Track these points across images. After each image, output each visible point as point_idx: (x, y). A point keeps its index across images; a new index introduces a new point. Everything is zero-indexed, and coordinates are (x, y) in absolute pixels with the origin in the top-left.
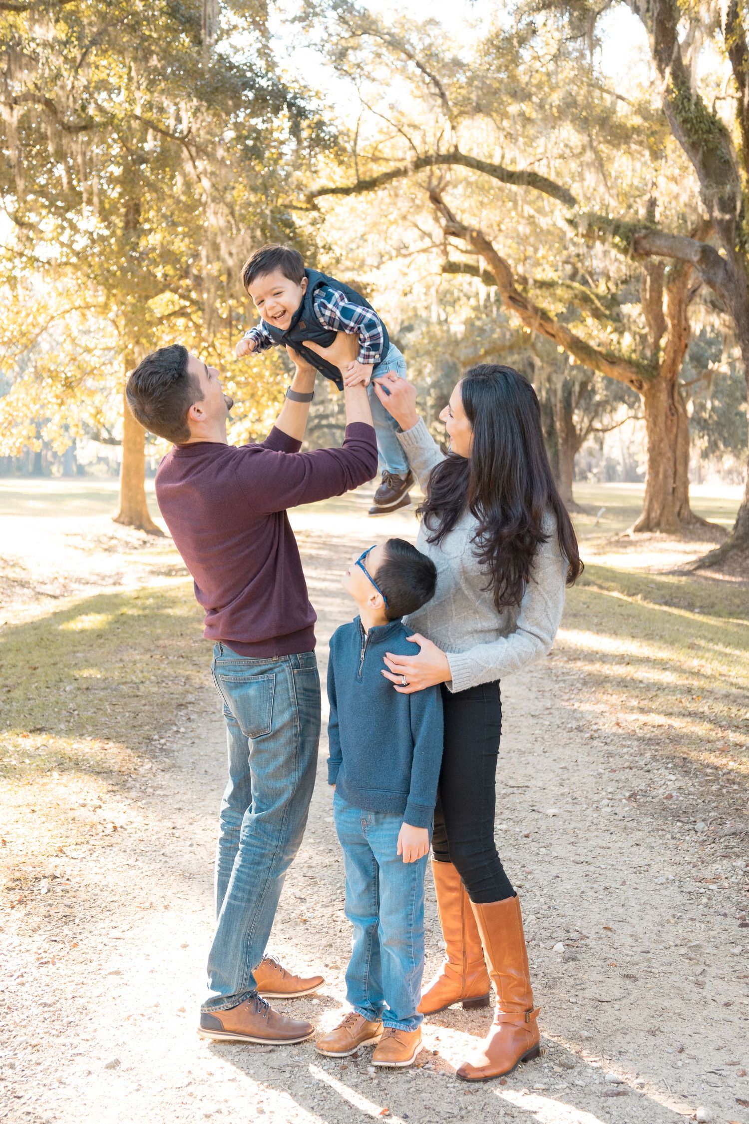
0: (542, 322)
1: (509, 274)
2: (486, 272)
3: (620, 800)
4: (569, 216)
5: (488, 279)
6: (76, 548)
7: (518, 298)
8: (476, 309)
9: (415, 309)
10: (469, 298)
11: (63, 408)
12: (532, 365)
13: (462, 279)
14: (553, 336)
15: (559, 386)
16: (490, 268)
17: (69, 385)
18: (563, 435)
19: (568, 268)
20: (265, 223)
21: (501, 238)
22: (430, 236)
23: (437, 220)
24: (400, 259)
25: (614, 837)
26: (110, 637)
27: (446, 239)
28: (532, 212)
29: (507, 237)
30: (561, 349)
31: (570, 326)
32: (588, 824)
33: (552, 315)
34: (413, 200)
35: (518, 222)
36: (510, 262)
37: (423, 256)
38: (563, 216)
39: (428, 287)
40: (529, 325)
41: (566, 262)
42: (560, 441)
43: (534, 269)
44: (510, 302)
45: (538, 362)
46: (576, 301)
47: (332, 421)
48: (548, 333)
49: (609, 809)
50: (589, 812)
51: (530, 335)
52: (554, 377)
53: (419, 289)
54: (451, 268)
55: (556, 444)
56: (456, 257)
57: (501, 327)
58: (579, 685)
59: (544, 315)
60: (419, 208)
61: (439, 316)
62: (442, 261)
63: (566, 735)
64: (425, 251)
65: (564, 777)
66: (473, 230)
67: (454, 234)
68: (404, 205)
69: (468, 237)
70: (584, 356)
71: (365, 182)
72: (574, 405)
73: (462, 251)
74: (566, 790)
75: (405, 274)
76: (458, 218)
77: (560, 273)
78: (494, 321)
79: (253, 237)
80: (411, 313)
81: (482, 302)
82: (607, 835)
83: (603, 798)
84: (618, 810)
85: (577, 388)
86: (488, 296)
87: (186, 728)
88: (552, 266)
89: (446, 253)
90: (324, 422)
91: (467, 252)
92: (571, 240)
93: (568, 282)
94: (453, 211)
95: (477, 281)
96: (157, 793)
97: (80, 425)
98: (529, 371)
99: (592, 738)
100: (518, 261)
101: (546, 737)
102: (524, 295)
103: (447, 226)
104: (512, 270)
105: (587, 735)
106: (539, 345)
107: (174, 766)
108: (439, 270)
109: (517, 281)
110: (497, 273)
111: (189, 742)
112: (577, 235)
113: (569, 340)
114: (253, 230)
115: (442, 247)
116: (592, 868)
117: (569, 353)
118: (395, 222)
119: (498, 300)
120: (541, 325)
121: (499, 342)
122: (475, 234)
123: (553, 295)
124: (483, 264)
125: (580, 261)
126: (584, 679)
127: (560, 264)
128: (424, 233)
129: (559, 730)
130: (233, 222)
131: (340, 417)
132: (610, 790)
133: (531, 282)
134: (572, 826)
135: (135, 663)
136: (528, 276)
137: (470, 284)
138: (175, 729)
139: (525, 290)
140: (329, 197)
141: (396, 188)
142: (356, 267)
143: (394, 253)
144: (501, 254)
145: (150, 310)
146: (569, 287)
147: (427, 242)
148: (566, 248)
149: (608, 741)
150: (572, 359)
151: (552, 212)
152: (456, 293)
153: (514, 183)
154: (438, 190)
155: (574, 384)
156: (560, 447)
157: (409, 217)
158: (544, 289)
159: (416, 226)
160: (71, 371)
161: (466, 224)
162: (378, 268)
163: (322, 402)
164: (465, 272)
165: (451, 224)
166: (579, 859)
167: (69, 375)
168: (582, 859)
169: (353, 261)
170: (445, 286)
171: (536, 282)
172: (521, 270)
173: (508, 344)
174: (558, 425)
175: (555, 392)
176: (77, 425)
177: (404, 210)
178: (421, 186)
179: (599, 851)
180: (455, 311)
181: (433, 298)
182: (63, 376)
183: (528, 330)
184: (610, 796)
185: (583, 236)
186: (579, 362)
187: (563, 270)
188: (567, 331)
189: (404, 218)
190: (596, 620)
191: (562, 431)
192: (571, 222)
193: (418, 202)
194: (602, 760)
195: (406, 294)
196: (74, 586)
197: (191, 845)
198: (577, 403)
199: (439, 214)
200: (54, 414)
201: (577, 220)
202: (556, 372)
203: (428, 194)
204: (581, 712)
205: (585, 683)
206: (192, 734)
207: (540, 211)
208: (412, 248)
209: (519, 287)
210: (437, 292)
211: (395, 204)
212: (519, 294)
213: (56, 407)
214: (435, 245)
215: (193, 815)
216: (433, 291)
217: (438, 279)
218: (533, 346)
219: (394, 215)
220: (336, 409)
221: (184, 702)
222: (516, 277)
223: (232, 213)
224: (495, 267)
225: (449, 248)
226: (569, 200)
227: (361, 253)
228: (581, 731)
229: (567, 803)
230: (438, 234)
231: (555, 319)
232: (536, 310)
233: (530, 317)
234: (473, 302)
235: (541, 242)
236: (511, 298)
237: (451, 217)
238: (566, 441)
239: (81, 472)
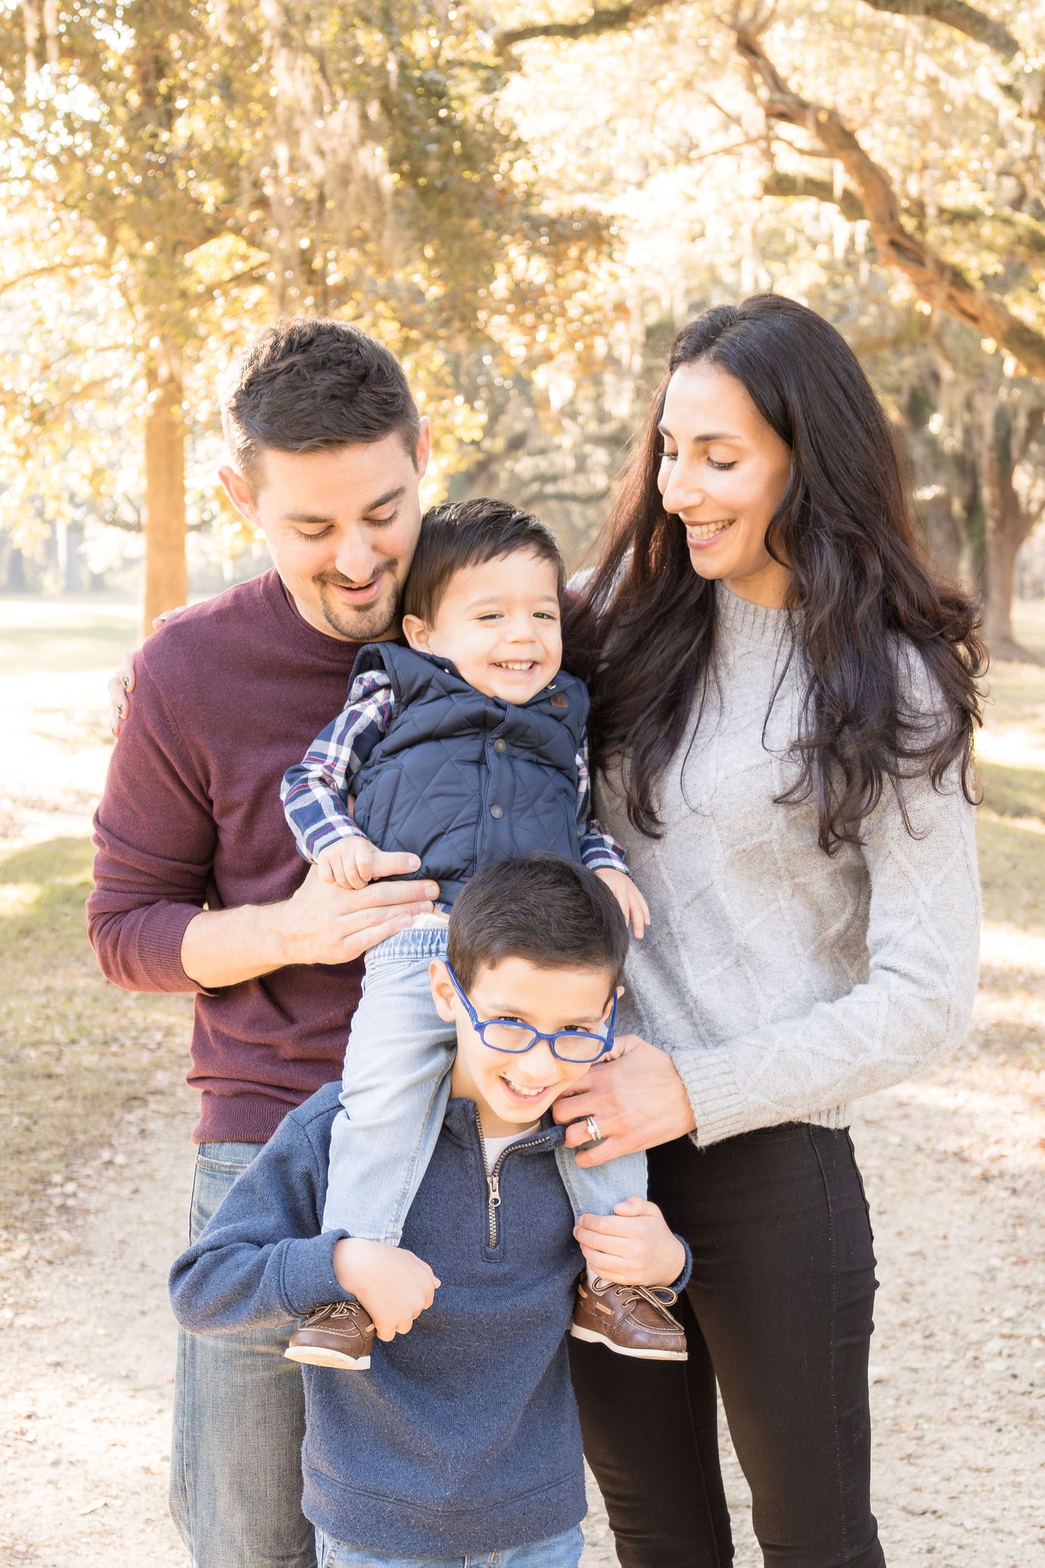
0: (954, 292)
1: (890, 198)
2: (847, 194)
3: (1028, 1340)
4: (1006, 78)
5: (851, 207)
6: (48, 736)
7: (907, 243)
8: (829, 267)
9: (712, 269)
10: (814, 245)
11: (29, 463)
12: (936, 377)
13: (804, 207)
14: (974, 318)
15: (987, 418)
16: (853, 186)
17: (39, 418)
18: (997, 513)
19: (1009, 184)
20: (386, 88)
21: (878, 126)
22: (737, 120)
23: (752, 88)
24: (682, 168)
25: (1005, 1440)
26: (45, 933)
27: (770, 128)
28: (933, 70)
29: (889, 123)
30: (989, 345)
31: (1008, 299)
32: (951, 1402)
33: (973, 276)
34: (706, 48)
35: (909, 92)
36: (894, 173)
37: (727, 162)
38: (994, 76)
39: (737, 224)
40: (928, 297)
41: (1004, 173)
42: (990, 524)
43: (939, 188)
44: (892, 253)
45: (947, 373)
46: (1021, 250)
47: (565, 486)
48: (964, 313)
49: (1000, 1365)
50: (955, 1372)
51: (929, 318)
52: (979, 402)
53: (718, 229)
54: (781, 185)
55: (982, 531)
56: (792, 164)
57: (877, 302)
58: (973, 1049)
59: (957, 278)
60: (717, 66)
61: (756, 282)
62: (762, 172)
63: (931, 1168)
64: (728, 151)
65: (915, 1277)
66: (819, 109)
67: (783, 116)
68: (687, 60)
69: (810, 122)
70: (1034, 359)
71: (607, 12)
72: (1015, 453)
73: (802, 152)
74: (913, 1313)
75: (691, 199)
76: (792, 85)
77: (990, 195)
78: (863, 292)
79: (364, 117)
80: (704, 276)
81: (839, 254)
82: (989, 1432)
83: (990, 1336)
84: (1020, 1366)
85: (1021, 422)
86: (852, 240)
87: (130, 1154)
88: (976, 181)
89: (769, 155)
90: (550, 489)
91: (812, 153)
92: (1012, 128)
93: (1007, 211)
94: (782, 71)
95: (831, 212)
96: (21, 1321)
97: (65, 496)
98: (931, 387)
99: (986, 1178)
100: (908, 170)
101: (889, 1174)
102: (918, 237)
103: (771, 102)
104: (896, 188)
105: (976, 1171)
106: (949, 341)
107: (77, 1250)
108: (757, 189)
109: (907, 211)
110: (867, 195)
111: (126, 1191)
112: (1020, 115)
113: (1005, 327)
114: (363, 100)
115: (763, 144)
116: (944, 1528)
117: (1005, 352)
118: (670, 94)
119: (871, 251)
120: (951, 298)
121: (874, 334)
122: (823, 117)
123: (975, 238)
124: (842, 179)
125: (1030, 169)
126: (986, 1033)
127: (992, 177)
128: (728, 116)
129: (920, 1158)
130: (324, 87)
131: (581, 479)
132: (1009, 1312)
133: (931, 211)
134: (916, 1409)
135: (70, 996)
136: (927, 199)
137: (817, 218)
138: (106, 1155)
139: (921, 228)
140: (539, 42)
141: (673, 26)
142: (593, 184)
143: (669, 156)
144: (876, 157)
145: (188, 272)
146: (1008, 222)
147: (735, 134)
148: (1002, 143)
149: (1019, 1185)
150: (1010, 365)
151: (972, 70)
152: (790, 237)
153: (897, 11)
154: (752, 29)
155: (1015, 415)
156: (989, 537)
157: (699, 84)
158: (957, 226)
159: (712, 101)
160: (38, 392)
161: (807, 95)
162: (640, 185)
163: (542, 452)
164: (807, 192)
165: (778, 96)
166: (919, 1503)
167: (37, 399)
168: (927, 1501)
169: (590, 173)
170: (769, 222)
171: (941, 211)
172: (913, 187)
173: (889, 335)
174: (987, 494)
175: (980, 429)
176: (57, 498)
177: (690, 69)
178: (719, 19)
179: (967, 1478)
180: (788, 273)
181: (746, 246)
182: (26, 401)
183: (924, 308)
184: (1006, 1330)
185: (1032, 116)
186: (1023, 371)
187: (999, 187)
188: (1000, 309)
189: (689, 85)
190: (1026, 896)
191: (994, 505)
192: (1008, 90)
193: (714, 54)
194: (1000, 1235)
195: (694, 239)
196: (29, 815)
197: (55, 1464)
198: (1024, 451)
199: (758, 79)
200: (13, 475)
201: (1020, 85)
202: (982, 390)
203: (732, 38)
204: (971, 1115)
205: (986, 1044)
206: (140, 1169)
207: (952, 69)
208: (706, 146)
209: (909, 223)
210: (754, 233)
211: (669, 59)
212: (910, 237)
213: (15, 463)
214: (750, 141)
215: (83, 1379)
216: (746, 232)
217: (755, 209)
218: (939, 339)
219: (671, 79)
220: (570, 463)
221: (141, 1091)
222: (905, 203)
223: (322, 70)
224: (863, 182)
225: (777, 147)
226: (1006, 45)
227: (605, 157)
228: (964, 1160)
229: (912, 1346)
230: (755, 118)
231: (979, 286)
232: (942, 267)
233: (930, 282)
234: (822, 253)
235: (953, 131)
236: (894, 244)
237: (777, 84)
238: (1001, 524)
239: (98, 584)
